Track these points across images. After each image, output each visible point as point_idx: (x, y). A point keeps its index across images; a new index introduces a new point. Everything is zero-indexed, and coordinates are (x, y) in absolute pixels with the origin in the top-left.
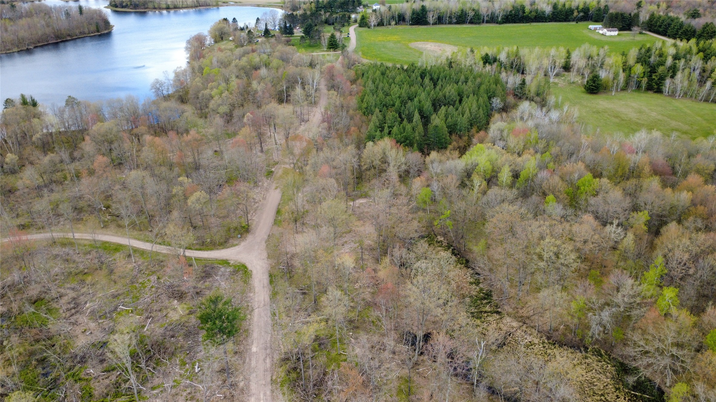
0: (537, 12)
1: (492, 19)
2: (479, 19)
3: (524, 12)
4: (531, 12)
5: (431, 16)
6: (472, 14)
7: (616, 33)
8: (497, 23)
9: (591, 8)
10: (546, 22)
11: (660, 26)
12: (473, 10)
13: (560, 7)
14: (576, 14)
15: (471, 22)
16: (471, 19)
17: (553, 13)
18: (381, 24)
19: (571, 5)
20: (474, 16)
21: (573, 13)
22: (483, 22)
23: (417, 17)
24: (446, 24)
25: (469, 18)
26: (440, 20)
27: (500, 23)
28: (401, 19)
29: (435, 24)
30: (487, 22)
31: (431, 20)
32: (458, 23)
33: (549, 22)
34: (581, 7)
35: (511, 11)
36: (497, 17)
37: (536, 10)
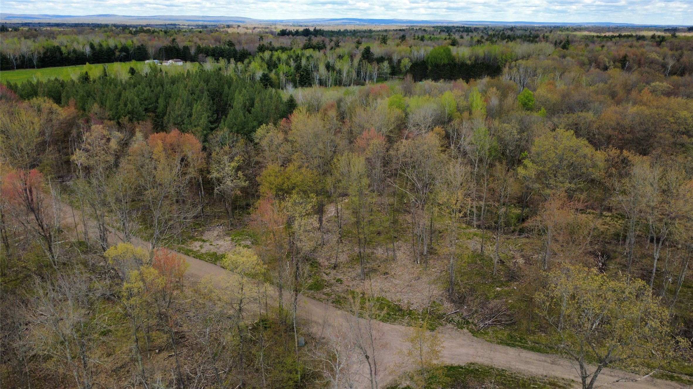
0: (76, 53)
1: (25, 63)
2: (8, 63)
3: (62, 54)
4: (69, 53)
7: (182, 64)
8: (33, 67)
9: (129, 48)
11: (214, 55)
13: (97, 47)
14: (117, 53)
17: (94, 54)
19: (108, 45)
21: (115, 53)
22: (14, 68)
27: (38, 67)
30: (19, 67)
34: (119, 46)
35: (45, 54)
36: (31, 60)
37: (75, 51)
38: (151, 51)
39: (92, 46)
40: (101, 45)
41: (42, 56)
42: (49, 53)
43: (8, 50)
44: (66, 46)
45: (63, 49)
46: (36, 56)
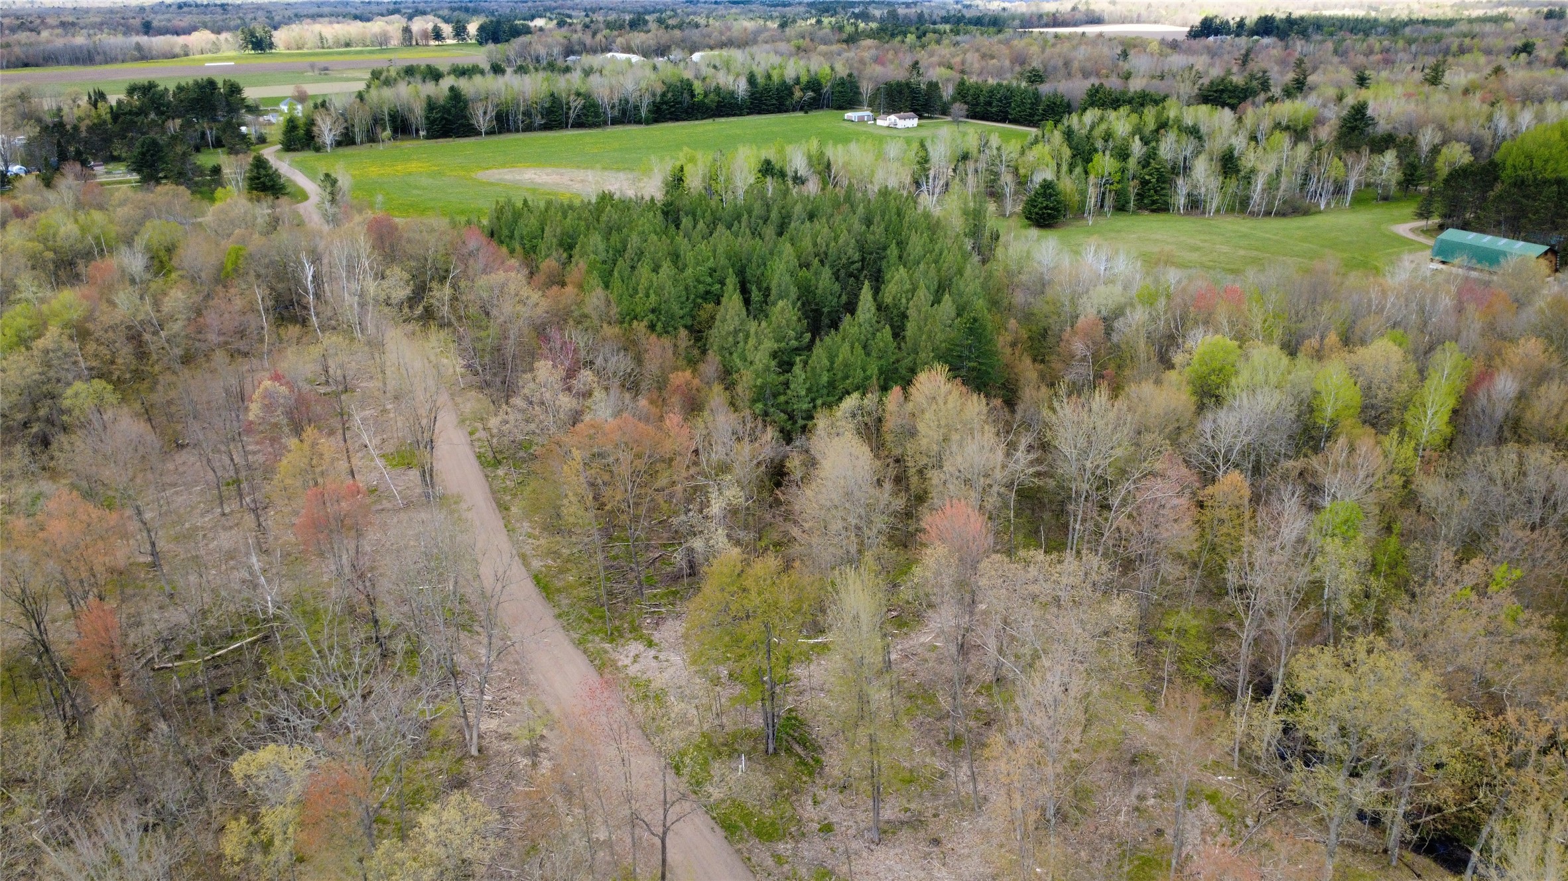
0: (718, 95)
1: (626, 115)
2: (597, 115)
3: (693, 96)
4: (706, 95)
5: (480, 112)
6: (577, 104)
7: (914, 122)
8: (639, 122)
9: (823, 81)
10: (741, 115)
11: (990, 104)
12: (578, 94)
13: (761, 80)
14: (798, 94)
15: (579, 125)
16: (578, 116)
17: (753, 94)
18: (346, 140)
19: (782, 75)
20: (584, 107)
21: (793, 94)
22: (605, 123)
23: (443, 118)
24: (517, 131)
25: (572, 114)
26: (504, 123)
27: (648, 122)
28: (401, 126)
29: (490, 133)
30: (615, 122)
31: (482, 121)
32: (546, 127)
33: (748, 114)
34: (804, 79)
35: (664, 95)
36: (637, 108)
37: (718, 90)
38: (866, 88)
39: (752, 80)
40: (769, 77)
41: (658, 99)
42: (670, 95)
43: (601, 90)
44: (704, 79)
45: (698, 87)
46: (646, 102)
